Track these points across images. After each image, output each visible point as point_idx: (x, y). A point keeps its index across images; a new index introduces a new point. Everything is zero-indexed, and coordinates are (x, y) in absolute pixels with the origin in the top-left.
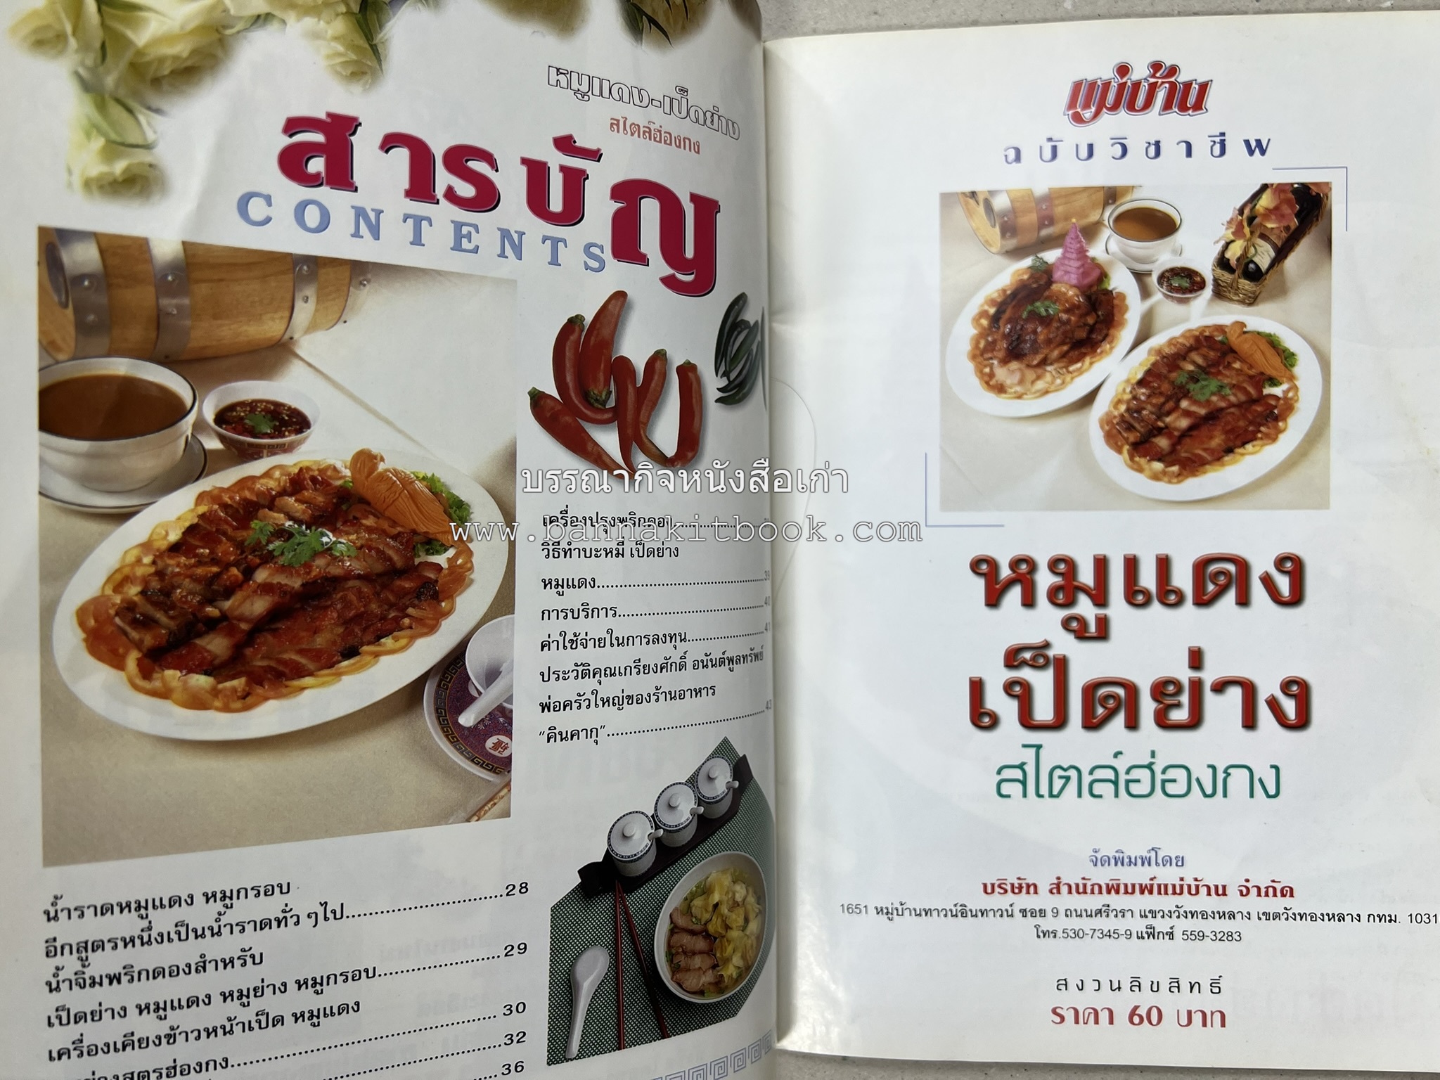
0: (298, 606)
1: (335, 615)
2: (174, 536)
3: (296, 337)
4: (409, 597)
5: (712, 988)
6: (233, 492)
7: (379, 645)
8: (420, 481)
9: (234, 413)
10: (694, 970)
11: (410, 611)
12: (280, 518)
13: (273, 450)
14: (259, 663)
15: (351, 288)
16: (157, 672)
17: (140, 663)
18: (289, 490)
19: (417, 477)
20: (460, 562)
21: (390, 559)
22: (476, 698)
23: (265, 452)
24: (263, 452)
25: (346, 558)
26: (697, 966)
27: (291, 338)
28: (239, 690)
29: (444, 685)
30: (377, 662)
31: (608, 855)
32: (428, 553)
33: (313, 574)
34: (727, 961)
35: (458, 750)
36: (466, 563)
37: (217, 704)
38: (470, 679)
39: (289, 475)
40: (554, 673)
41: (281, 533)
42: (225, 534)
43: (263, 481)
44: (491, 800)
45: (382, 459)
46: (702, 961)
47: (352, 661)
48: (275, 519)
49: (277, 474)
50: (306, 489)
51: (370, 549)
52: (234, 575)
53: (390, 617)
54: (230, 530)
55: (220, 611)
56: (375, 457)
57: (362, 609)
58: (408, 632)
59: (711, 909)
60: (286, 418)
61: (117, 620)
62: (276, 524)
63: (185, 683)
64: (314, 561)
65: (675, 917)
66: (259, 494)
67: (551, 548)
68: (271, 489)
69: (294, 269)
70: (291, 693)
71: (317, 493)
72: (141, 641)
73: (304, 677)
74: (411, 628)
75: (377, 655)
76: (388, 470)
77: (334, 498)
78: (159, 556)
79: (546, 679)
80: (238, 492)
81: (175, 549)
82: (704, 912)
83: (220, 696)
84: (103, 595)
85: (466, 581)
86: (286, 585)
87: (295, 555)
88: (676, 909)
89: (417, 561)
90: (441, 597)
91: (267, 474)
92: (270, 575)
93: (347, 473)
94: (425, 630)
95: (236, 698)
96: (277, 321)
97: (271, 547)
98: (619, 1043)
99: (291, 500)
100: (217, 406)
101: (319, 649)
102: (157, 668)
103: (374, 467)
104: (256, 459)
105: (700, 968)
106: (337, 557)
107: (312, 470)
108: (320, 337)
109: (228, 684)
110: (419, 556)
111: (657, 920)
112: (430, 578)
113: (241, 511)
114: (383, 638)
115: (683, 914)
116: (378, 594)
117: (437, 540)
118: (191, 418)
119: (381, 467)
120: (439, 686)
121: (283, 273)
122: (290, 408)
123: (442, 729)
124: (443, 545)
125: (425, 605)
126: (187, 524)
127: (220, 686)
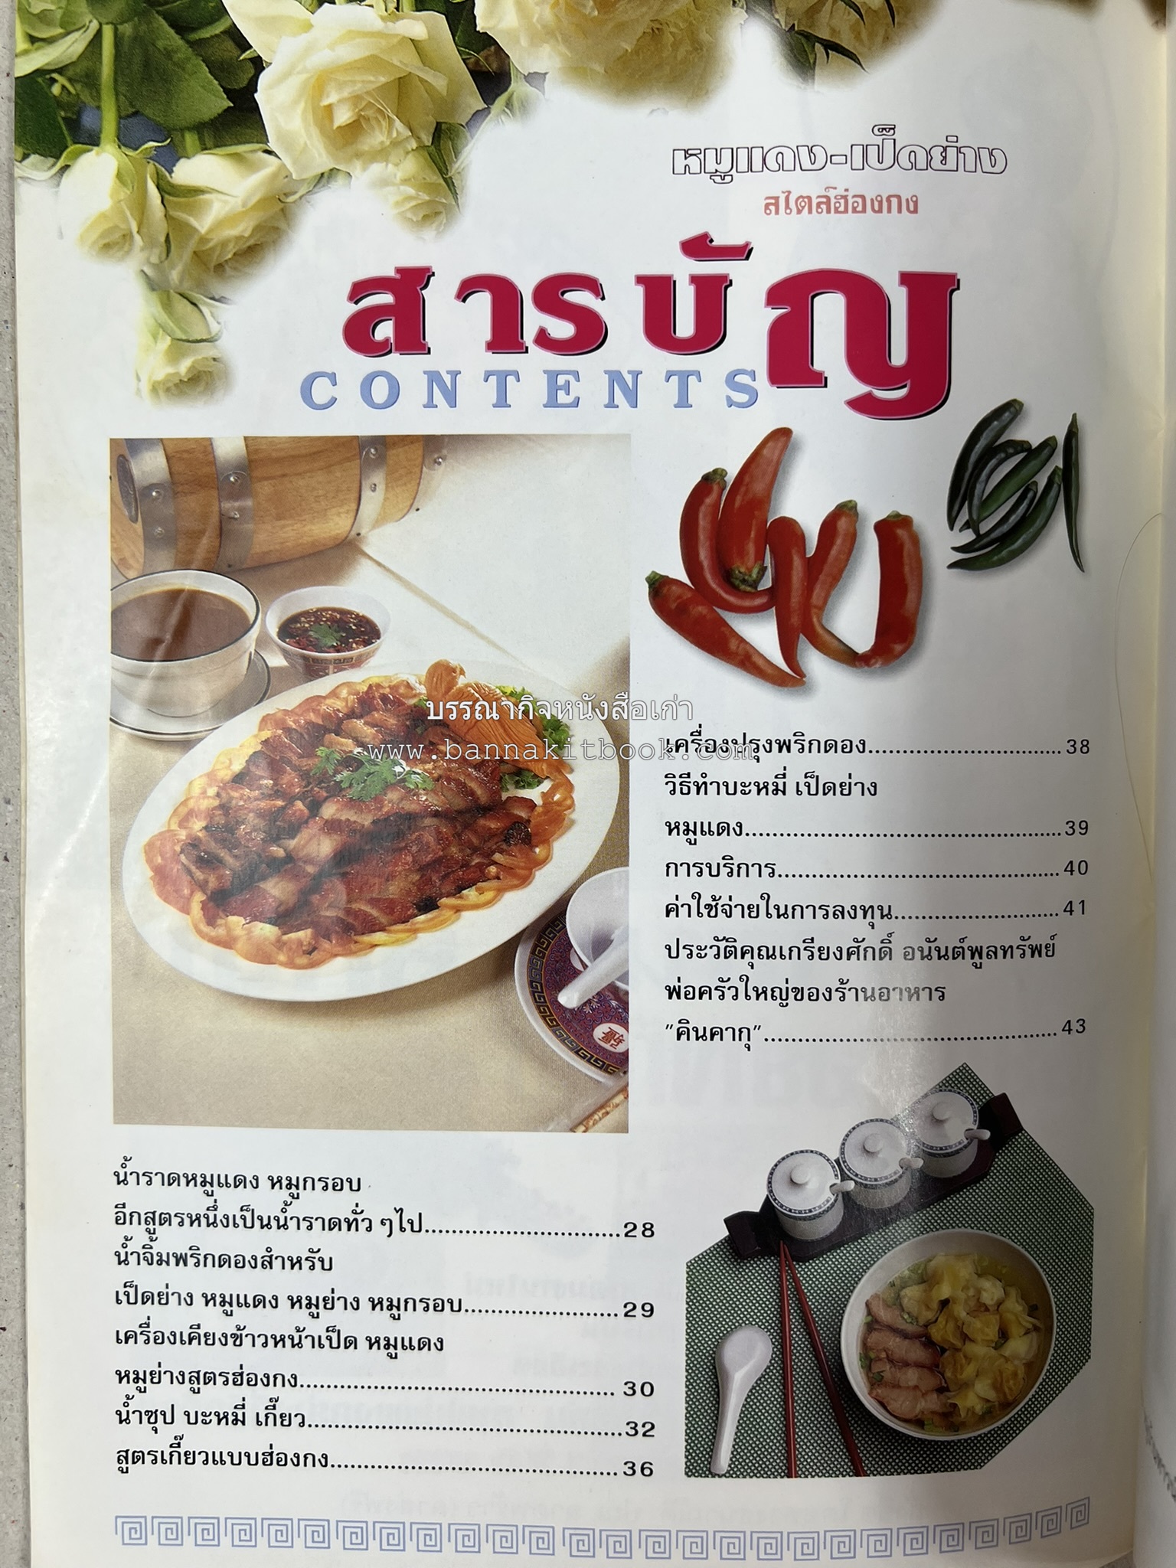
0: (368, 847)
1: (410, 859)
2: (238, 766)
3: (363, 532)
4: (496, 840)
5: (937, 1419)
6: (297, 714)
7: (461, 897)
8: (507, 697)
9: (299, 625)
10: (908, 1388)
11: (497, 857)
12: (348, 744)
13: (341, 665)
14: (328, 914)
15: (424, 469)
16: (221, 918)
17: (204, 907)
18: (357, 711)
19: (504, 693)
20: (557, 797)
21: (472, 793)
22: (581, 972)
23: (331, 667)
24: (328, 668)
25: (421, 791)
26: (911, 1384)
27: (359, 534)
28: (305, 943)
29: (540, 952)
30: (458, 919)
31: (768, 1204)
32: (518, 785)
33: (385, 809)
34: (966, 1385)
35: (558, 1037)
36: (565, 799)
37: (282, 958)
38: (572, 946)
39: (357, 693)
40: (684, 947)
41: (350, 762)
42: (289, 763)
43: (329, 701)
44: (602, 1107)
45: (462, 672)
46: (920, 1378)
47: (429, 915)
48: (342, 745)
49: (344, 693)
50: (376, 710)
51: (449, 780)
52: (301, 810)
53: (473, 864)
54: (294, 758)
55: (285, 850)
56: (454, 671)
57: (441, 853)
58: (494, 883)
59: (935, 1305)
60: (354, 628)
61: (183, 858)
62: (344, 751)
63: (249, 932)
64: (385, 794)
65: (874, 1309)
66: (327, 717)
67: (678, 781)
68: (338, 710)
69: (361, 453)
70: (361, 950)
71: (388, 715)
72: (206, 882)
73: (374, 932)
74: (498, 878)
75: (458, 910)
76: (468, 685)
77: (407, 720)
78: (224, 786)
79: (674, 954)
80: (302, 715)
81: (239, 779)
82: (924, 1308)
83: (285, 949)
84: (169, 831)
85: (565, 822)
86: (355, 822)
87: (364, 787)
88: (876, 1296)
89: (504, 796)
90: (534, 841)
91: (334, 694)
92: (338, 810)
93: (422, 689)
94: (516, 882)
95: (301, 953)
96: (343, 516)
97: (339, 777)
98: (789, 1468)
99: (359, 723)
100: (280, 618)
101: (392, 899)
102: (221, 914)
103: (452, 683)
104: (321, 676)
105: (916, 1387)
106: (412, 790)
107: (383, 687)
108: (390, 529)
109: (293, 935)
110: (508, 790)
111: (845, 1306)
112: (521, 817)
113: (306, 736)
114: (465, 889)
115: (887, 1305)
116: (459, 836)
117: (529, 771)
118: (254, 633)
119: (461, 681)
120: (533, 952)
121: (348, 460)
122: (357, 615)
123: (538, 1008)
124: (536, 776)
125: (515, 850)
126: (251, 752)
127: (285, 938)
